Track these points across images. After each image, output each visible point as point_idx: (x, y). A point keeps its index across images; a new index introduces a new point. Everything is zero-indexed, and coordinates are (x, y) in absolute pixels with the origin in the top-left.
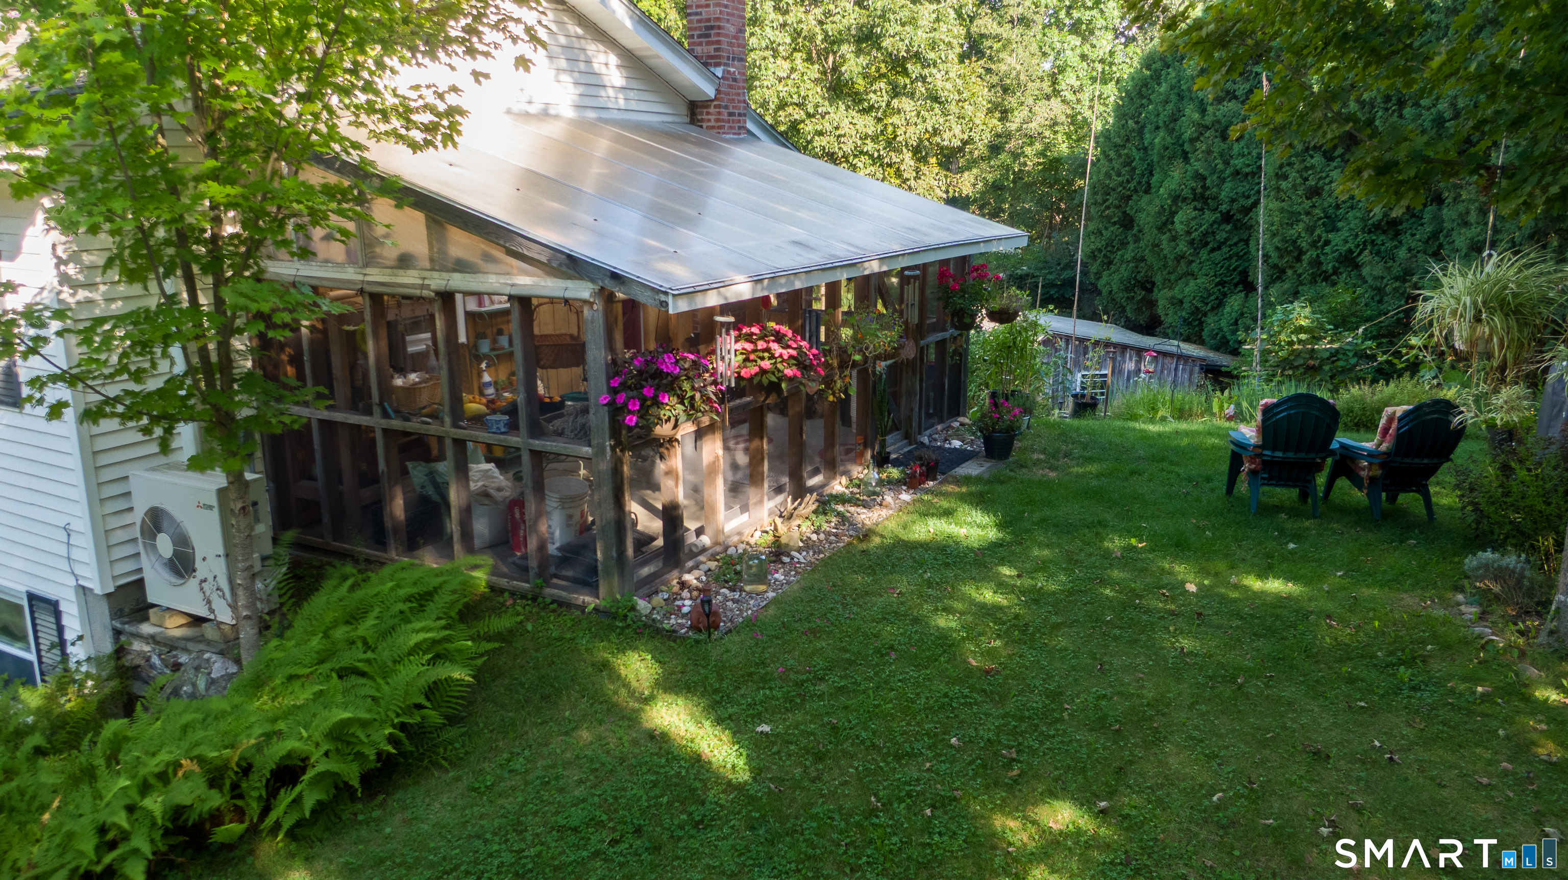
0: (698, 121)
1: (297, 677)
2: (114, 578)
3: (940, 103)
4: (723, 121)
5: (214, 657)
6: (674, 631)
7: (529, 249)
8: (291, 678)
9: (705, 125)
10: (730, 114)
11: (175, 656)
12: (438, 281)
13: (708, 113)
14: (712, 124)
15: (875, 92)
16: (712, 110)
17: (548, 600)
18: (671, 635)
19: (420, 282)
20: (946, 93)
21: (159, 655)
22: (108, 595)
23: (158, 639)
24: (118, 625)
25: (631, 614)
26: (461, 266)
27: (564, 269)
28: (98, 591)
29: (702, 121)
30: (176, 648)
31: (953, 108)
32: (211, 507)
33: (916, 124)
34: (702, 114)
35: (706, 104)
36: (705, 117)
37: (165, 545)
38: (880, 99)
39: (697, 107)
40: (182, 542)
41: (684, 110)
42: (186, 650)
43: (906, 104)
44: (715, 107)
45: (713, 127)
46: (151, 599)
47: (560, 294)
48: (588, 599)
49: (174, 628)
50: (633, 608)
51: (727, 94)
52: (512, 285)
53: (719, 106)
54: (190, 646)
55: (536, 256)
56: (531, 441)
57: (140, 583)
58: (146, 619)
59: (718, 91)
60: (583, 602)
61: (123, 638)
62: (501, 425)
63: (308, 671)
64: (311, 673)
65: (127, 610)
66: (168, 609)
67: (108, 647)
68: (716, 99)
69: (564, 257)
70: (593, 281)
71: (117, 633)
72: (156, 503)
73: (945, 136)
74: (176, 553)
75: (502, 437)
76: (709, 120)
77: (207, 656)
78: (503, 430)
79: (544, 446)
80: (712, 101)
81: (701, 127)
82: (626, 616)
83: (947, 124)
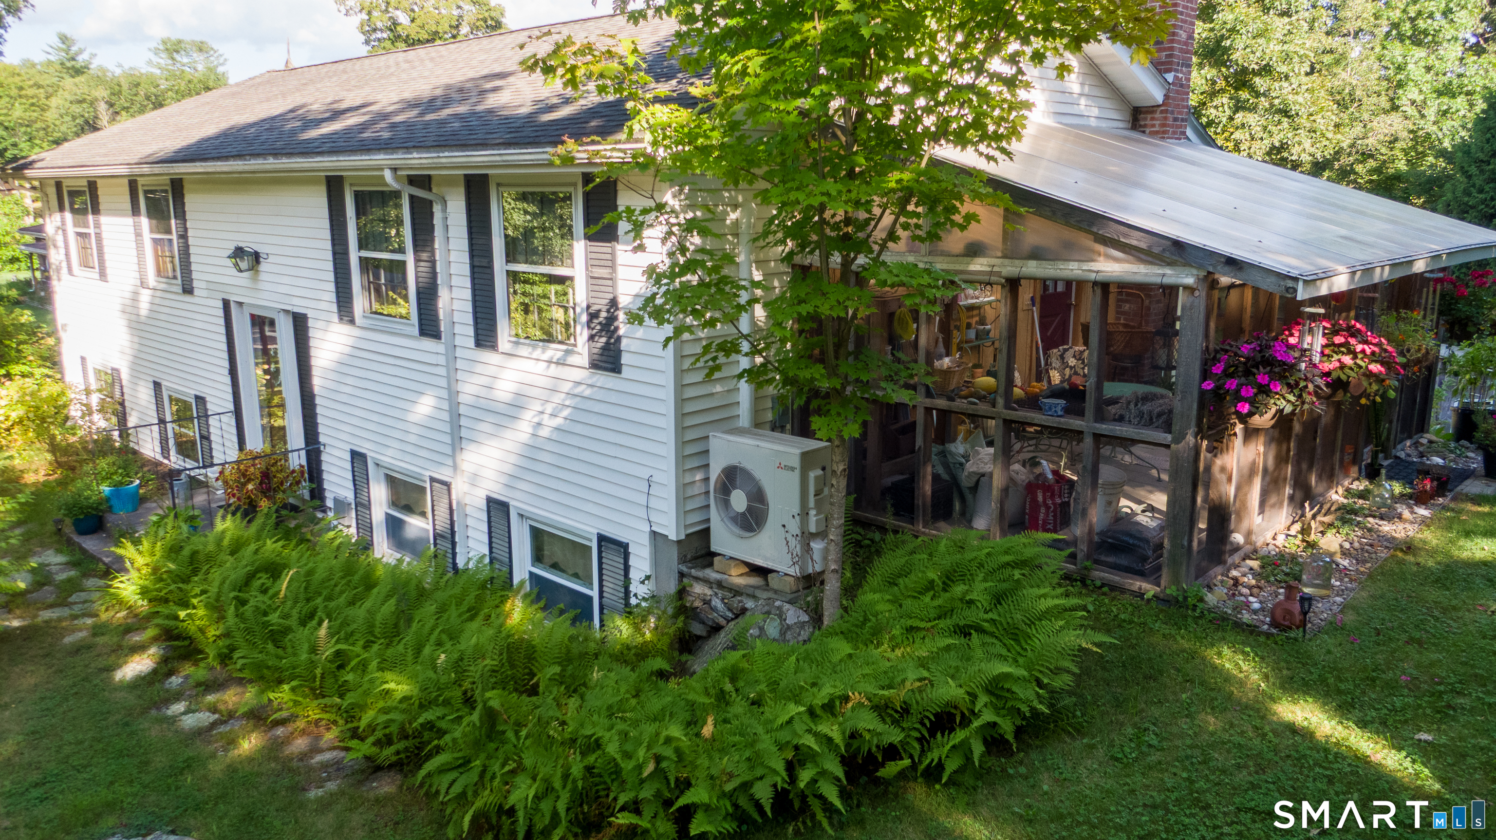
0: (1141, 126)
1: (918, 629)
2: (686, 527)
3: (1289, 117)
4: (1168, 125)
5: (787, 606)
6: (1255, 626)
7: (1126, 236)
8: (911, 629)
9: (1148, 131)
10: (1176, 119)
11: (740, 602)
12: (1009, 268)
13: (1153, 119)
14: (1157, 129)
15: (1216, 107)
16: (1158, 115)
17: (1098, 583)
18: (1251, 630)
19: (989, 269)
20: (1298, 107)
21: (723, 600)
22: (679, 542)
23: (724, 584)
24: (684, 569)
25: (1201, 605)
26: (1036, 255)
27: (1167, 254)
28: (673, 537)
29: (1145, 126)
30: (741, 594)
31: (1303, 121)
32: (792, 469)
33: (1262, 139)
34: (1146, 119)
35: (1152, 109)
36: (1148, 122)
37: (739, 501)
38: (1221, 114)
39: (1141, 113)
40: (758, 497)
41: (1128, 116)
42: (754, 597)
43: (1251, 119)
44: (1162, 112)
45: (1157, 132)
46: (714, 548)
47: (1158, 280)
48: (1145, 586)
49: (737, 578)
50: (1201, 600)
51: (1174, 99)
52: (1098, 272)
53: (1166, 111)
54: (758, 593)
55: (1134, 243)
56: (1097, 425)
57: (707, 531)
58: (711, 565)
59: (1166, 97)
60: (1140, 588)
61: (685, 581)
62: (1059, 408)
63: (929, 625)
64: (933, 627)
65: (689, 557)
66: (731, 558)
67: (672, 587)
68: (1164, 104)
69: (1169, 243)
70: (1199, 267)
71: (682, 575)
72: (734, 462)
73: (1293, 151)
74: (749, 509)
75: (1057, 419)
76: (1153, 126)
77: (777, 603)
78: (1060, 413)
79: (1111, 430)
80: (1159, 106)
81: (1144, 132)
82: (1195, 606)
83: (1297, 139)
